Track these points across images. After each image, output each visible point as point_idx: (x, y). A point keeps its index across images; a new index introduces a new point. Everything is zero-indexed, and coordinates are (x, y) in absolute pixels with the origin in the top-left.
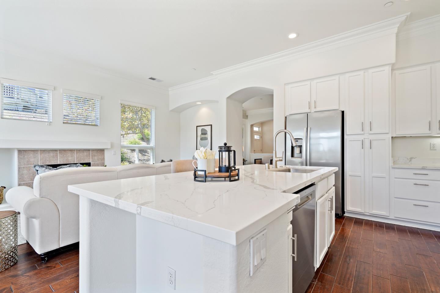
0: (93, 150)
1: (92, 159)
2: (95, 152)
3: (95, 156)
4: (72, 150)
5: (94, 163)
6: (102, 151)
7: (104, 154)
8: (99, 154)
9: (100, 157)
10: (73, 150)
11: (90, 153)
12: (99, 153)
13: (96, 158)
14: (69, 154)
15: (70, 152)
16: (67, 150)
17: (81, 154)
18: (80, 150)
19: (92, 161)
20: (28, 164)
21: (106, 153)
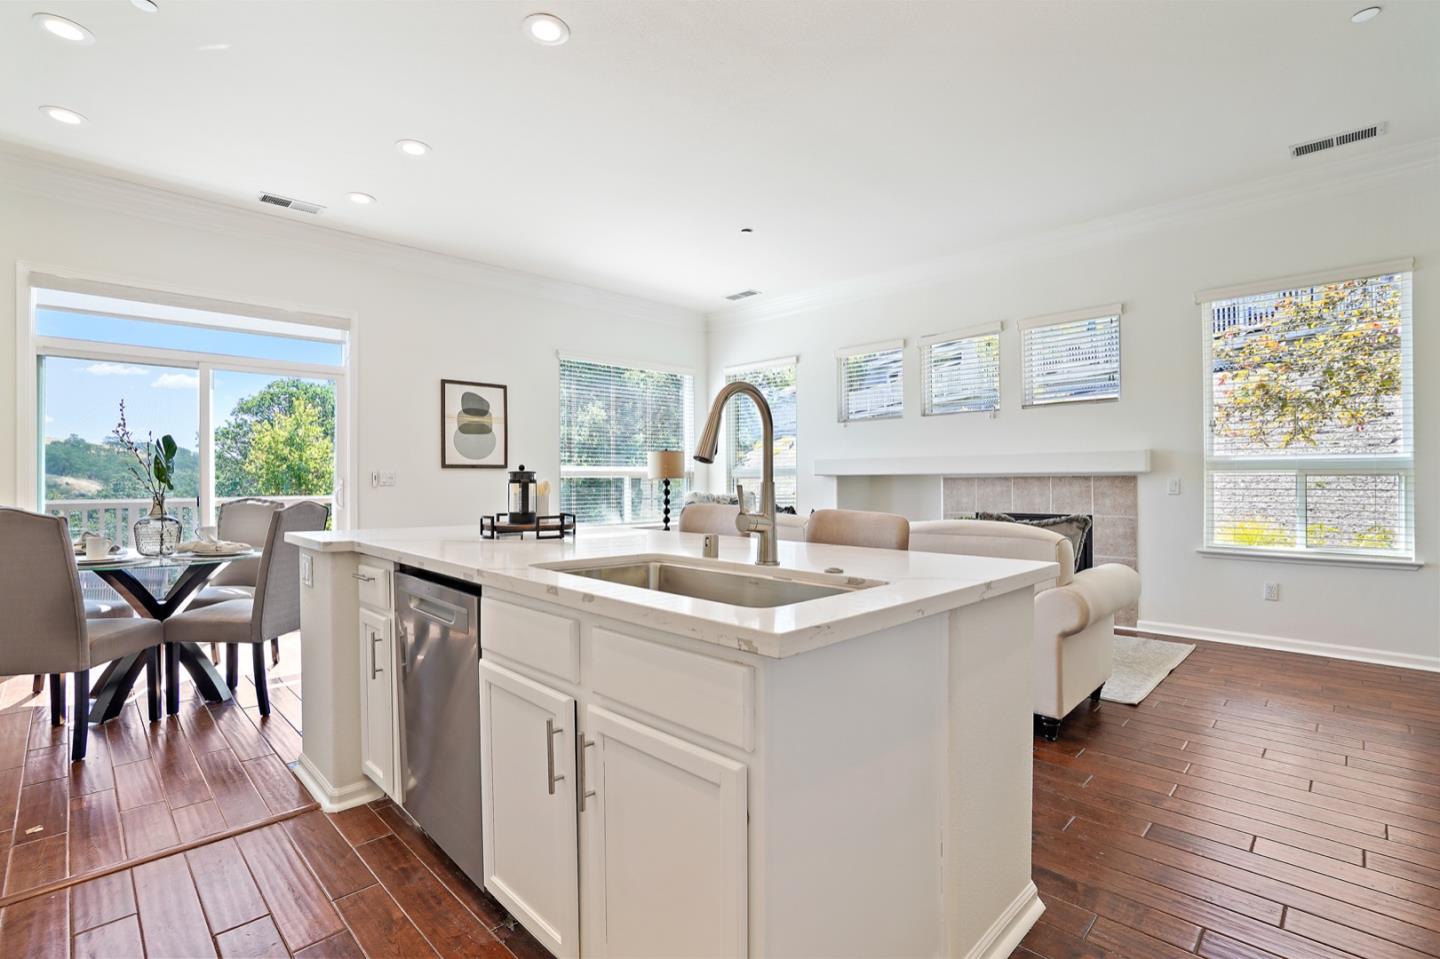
0: (1099, 478)
1: (1096, 504)
2: (1105, 483)
3: (1103, 495)
4: (1041, 479)
5: (1103, 520)
6: (1129, 479)
7: (1136, 485)
8: (1118, 491)
9: (1121, 501)
10: (1044, 478)
11: (1089, 486)
12: (1117, 487)
13: (1107, 502)
14: (1035, 488)
15: (1037, 483)
17: (1065, 490)
18: (1064, 478)
19: (1097, 512)
20: (958, 510)
21: (1143, 487)
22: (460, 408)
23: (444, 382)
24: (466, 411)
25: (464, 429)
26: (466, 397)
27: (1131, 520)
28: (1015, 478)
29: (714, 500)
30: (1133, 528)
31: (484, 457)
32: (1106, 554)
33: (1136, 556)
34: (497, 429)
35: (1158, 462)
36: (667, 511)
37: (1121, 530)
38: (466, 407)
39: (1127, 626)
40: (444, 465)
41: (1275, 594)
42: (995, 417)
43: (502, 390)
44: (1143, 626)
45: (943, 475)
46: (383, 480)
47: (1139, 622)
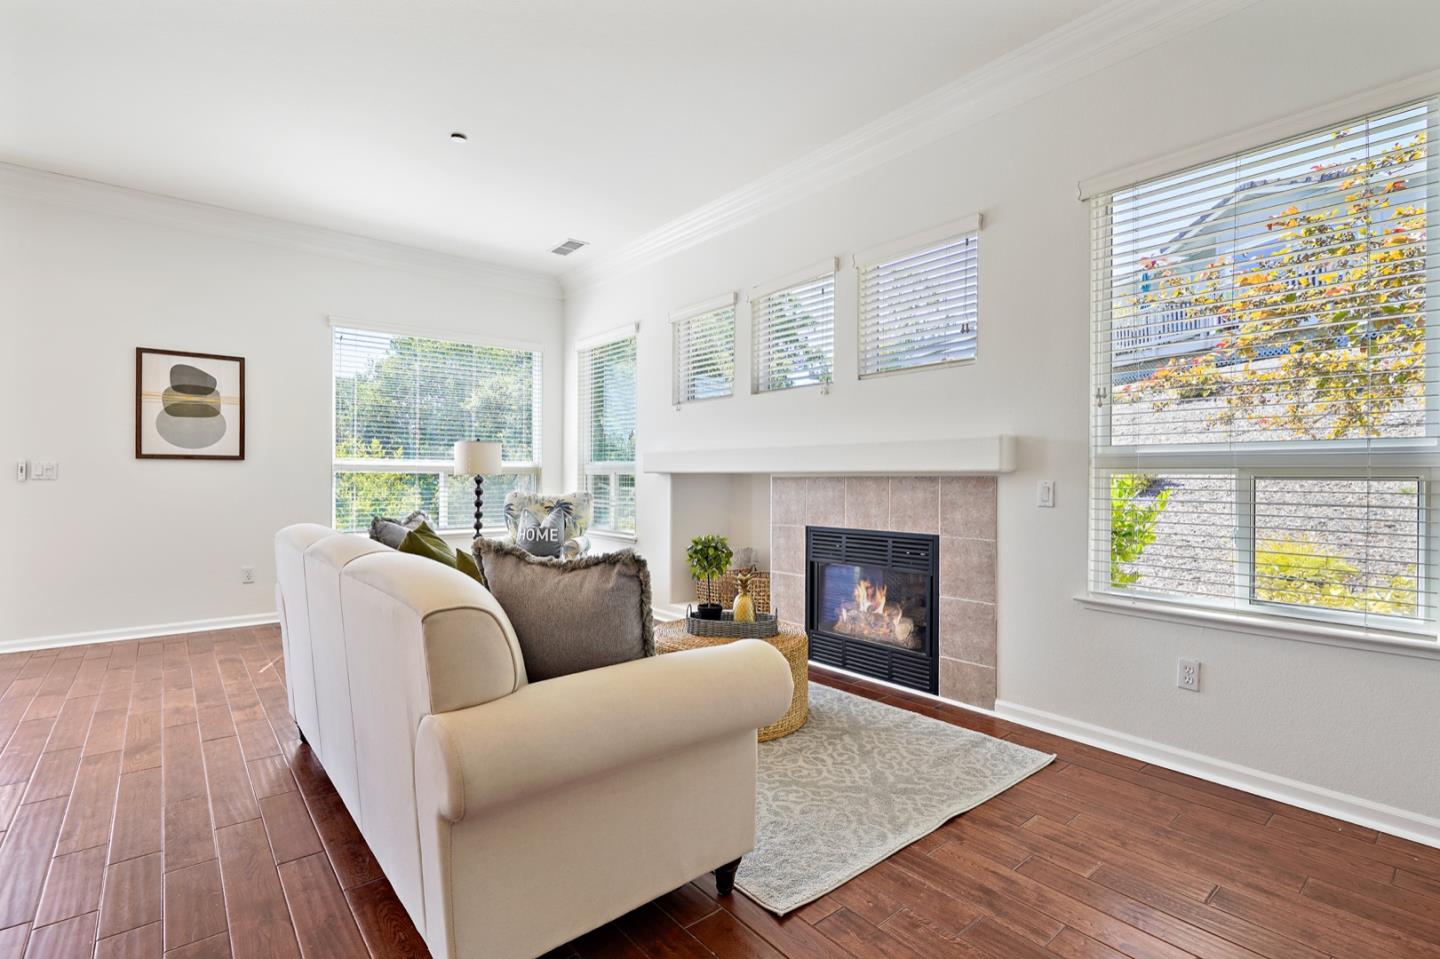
0: (950, 479)
1: (943, 519)
2: (956, 487)
3: (954, 505)
5: (952, 542)
6: (986, 482)
7: (995, 491)
8: (971, 499)
9: (976, 513)
11: (935, 492)
12: (970, 494)
13: (958, 516)
16: (868, 478)
17: (906, 496)
18: (904, 478)
19: (945, 529)
21: (1006, 493)
22: (167, 384)
23: (140, 352)
24: (177, 388)
25: (173, 410)
26: (176, 371)
27: (989, 544)
28: (849, 478)
29: (537, 502)
30: (990, 557)
31: (207, 445)
32: (955, 595)
33: (994, 600)
34: (229, 412)
35: (1024, 455)
36: (478, 515)
37: (975, 560)
38: (177, 383)
39: (982, 706)
40: (139, 455)
41: (1196, 679)
42: (827, 393)
43: (238, 364)
44: (1005, 710)
45: (774, 473)
46: (34, 473)
47: (998, 702)
